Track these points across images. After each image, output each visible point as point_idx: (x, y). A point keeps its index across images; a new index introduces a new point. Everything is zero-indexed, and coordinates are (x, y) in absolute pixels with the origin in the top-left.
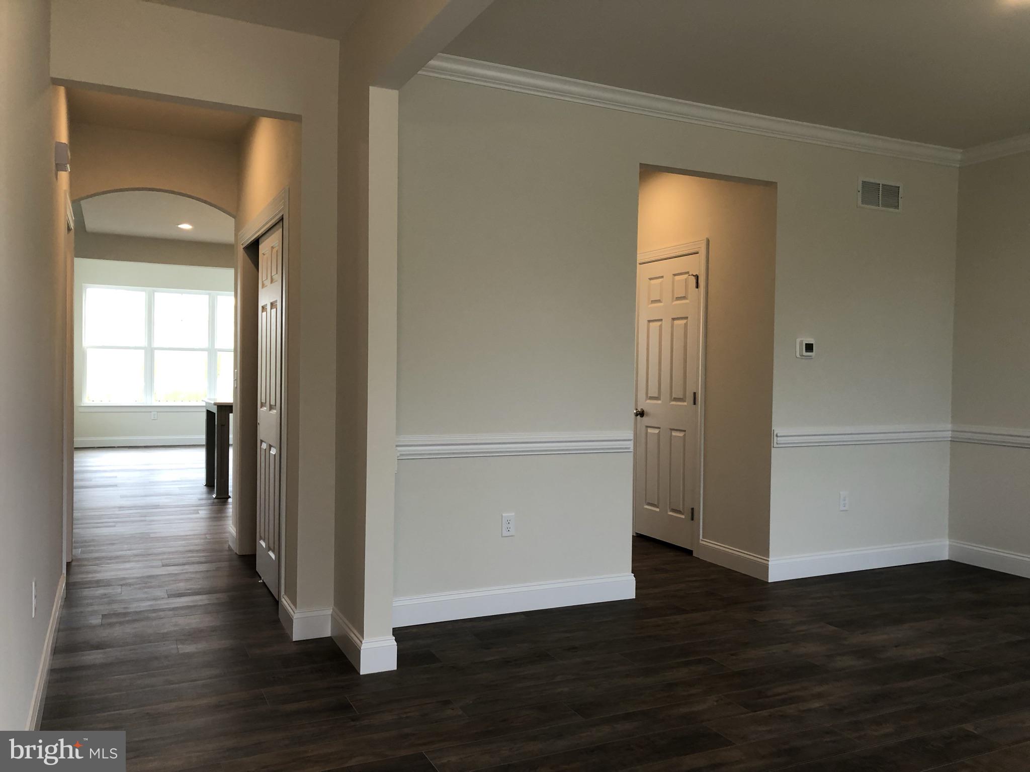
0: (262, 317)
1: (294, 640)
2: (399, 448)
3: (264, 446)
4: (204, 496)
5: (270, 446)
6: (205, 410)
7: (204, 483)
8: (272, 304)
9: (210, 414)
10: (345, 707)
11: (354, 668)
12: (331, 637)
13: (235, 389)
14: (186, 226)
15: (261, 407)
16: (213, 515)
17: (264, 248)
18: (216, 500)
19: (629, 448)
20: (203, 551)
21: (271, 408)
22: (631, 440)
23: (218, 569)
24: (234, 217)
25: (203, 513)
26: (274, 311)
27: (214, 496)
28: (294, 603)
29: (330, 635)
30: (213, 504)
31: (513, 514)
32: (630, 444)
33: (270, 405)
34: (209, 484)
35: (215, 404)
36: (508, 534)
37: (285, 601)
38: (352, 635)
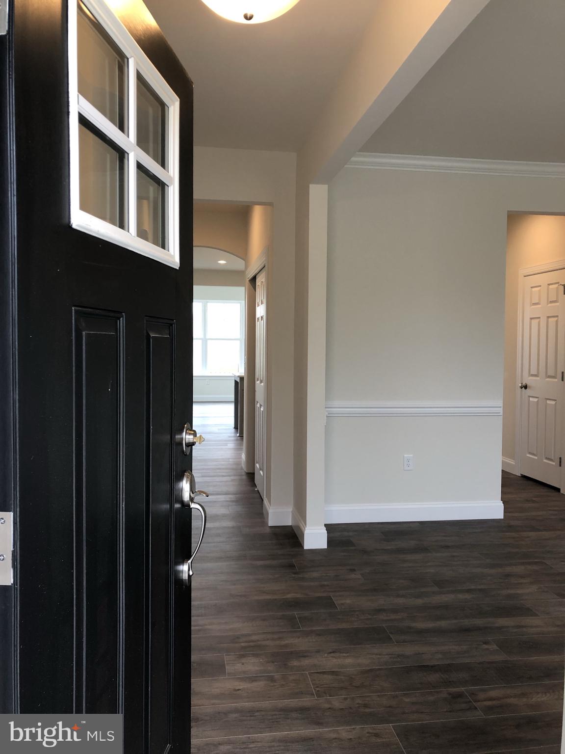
0: (257, 324)
1: (269, 525)
2: (327, 409)
3: (258, 405)
4: (233, 435)
5: (261, 406)
6: (233, 379)
7: (233, 426)
8: (262, 317)
9: (236, 382)
10: (291, 566)
11: (301, 544)
12: (291, 526)
13: (245, 368)
14: (222, 262)
15: (257, 381)
16: (238, 447)
17: (258, 282)
18: (239, 438)
19: (499, 413)
20: (226, 469)
21: (261, 382)
22: (500, 407)
23: (232, 480)
24: (244, 260)
25: (231, 445)
26: (262, 321)
27: (238, 435)
28: (270, 501)
29: (291, 525)
30: (237, 440)
31: (411, 456)
32: (501, 410)
33: (261, 380)
34: (236, 428)
35: (238, 376)
36: (409, 468)
37: (266, 501)
38: (301, 525)
